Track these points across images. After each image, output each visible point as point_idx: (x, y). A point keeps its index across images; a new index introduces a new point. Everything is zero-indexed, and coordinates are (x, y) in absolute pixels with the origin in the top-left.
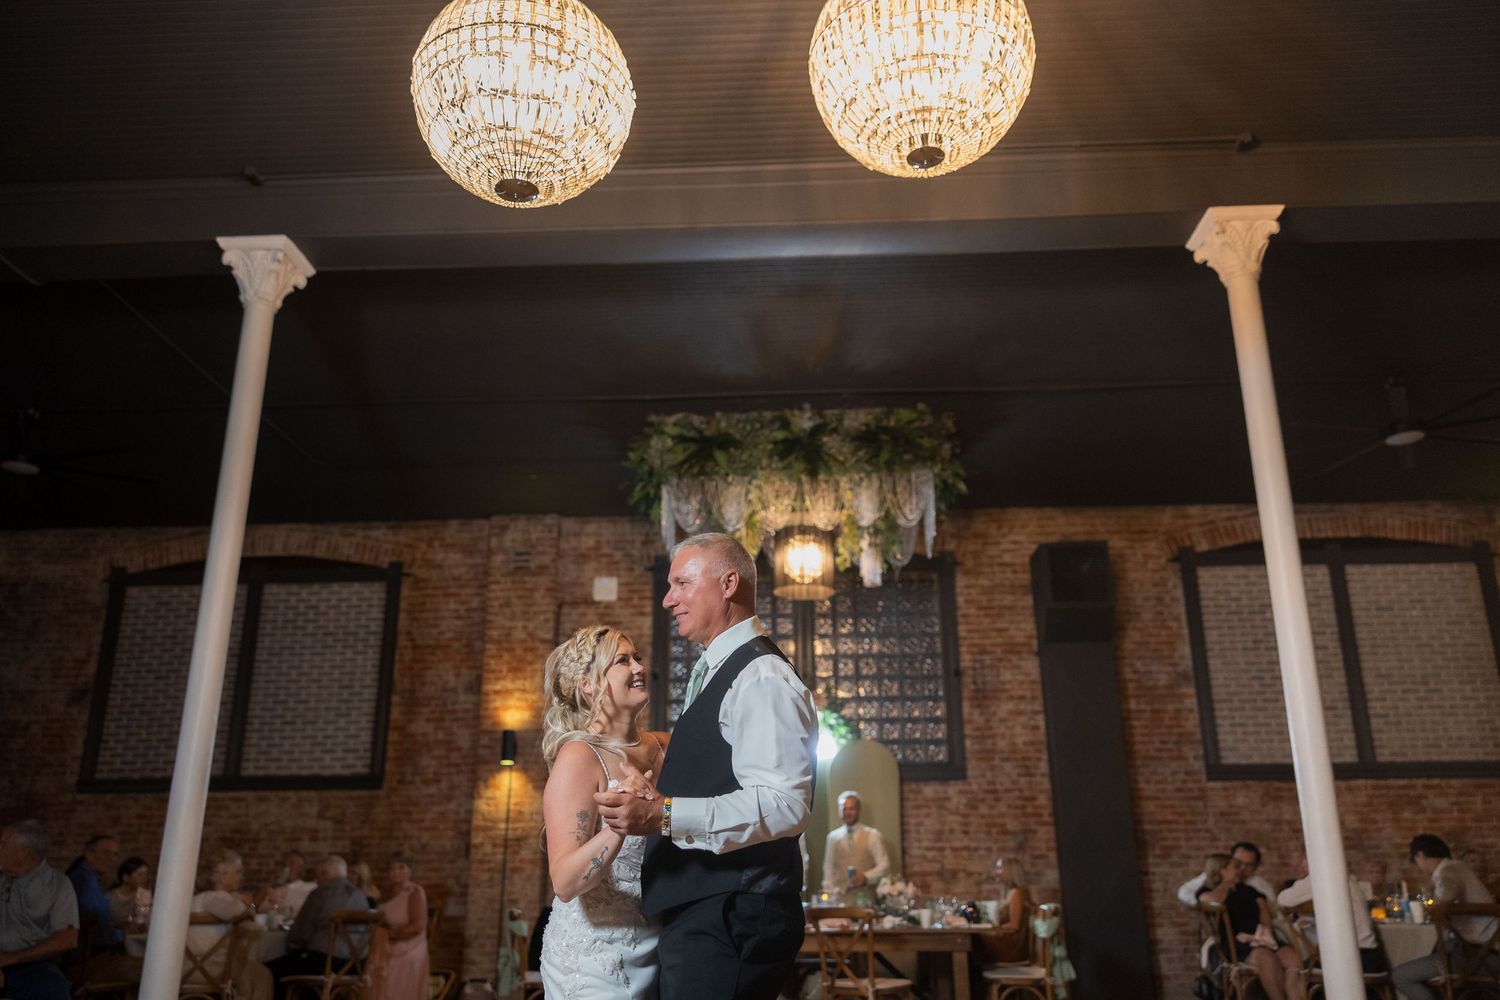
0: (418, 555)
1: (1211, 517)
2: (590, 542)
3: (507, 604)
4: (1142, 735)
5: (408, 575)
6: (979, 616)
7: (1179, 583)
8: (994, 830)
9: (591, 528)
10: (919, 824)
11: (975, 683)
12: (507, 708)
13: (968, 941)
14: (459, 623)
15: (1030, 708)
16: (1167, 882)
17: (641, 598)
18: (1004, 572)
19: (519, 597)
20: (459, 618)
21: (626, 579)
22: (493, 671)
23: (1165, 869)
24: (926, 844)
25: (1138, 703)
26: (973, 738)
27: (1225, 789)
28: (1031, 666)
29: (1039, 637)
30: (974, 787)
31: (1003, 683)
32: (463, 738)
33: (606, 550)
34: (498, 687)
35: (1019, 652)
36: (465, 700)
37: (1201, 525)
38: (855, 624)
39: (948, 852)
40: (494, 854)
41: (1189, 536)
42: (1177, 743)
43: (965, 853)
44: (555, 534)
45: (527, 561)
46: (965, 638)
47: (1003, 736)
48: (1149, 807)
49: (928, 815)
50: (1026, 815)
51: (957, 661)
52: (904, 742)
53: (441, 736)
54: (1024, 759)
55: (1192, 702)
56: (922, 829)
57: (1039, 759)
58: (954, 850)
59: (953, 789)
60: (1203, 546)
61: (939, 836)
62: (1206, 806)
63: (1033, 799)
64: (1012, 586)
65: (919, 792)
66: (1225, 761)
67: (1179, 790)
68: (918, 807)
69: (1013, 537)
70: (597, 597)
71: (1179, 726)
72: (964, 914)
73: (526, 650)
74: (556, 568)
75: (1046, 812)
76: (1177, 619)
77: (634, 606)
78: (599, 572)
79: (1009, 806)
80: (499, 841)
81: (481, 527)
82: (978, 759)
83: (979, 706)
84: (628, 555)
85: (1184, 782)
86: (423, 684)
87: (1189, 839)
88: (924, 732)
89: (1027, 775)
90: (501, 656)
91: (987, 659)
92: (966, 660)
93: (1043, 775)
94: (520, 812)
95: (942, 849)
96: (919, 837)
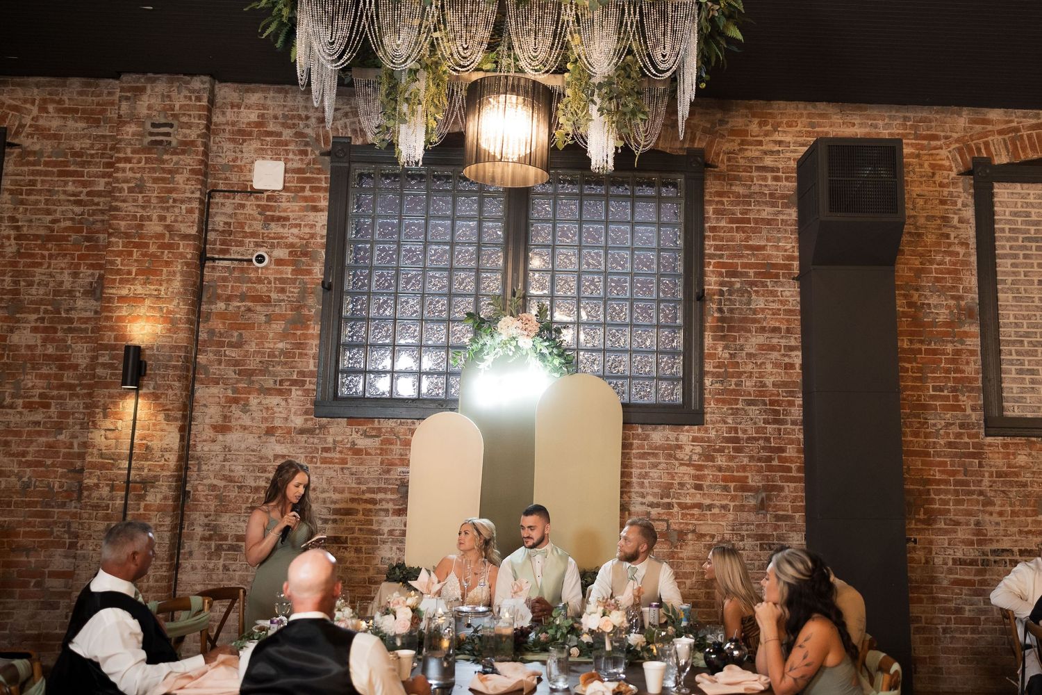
0: (28, 121)
1: (1014, 124)
2: (253, 116)
3: (140, 188)
4: (915, 379)
5: (12, 145)
6: (731, 230)
7: (971, 201)
8: (732, 485)
9: (254, 98)
10: (646, 475)
11: (720, 310)
12: (136, 319)
14: (78, 209)
15: (783, 342)
16: (930, 552)
17: (314, 189)
18: (765, 179)
19: (155, 180)
20: (79, 203)
21: (296, 165)
22: (118, 272)
24: (650, 499)
25: (911, 342)
26: (713, 374)
27: (1006, 446)
28: (790, 293)
29: (801, 258)
30: (713, 434)
31: (755, 311)
32: (80, 353)
33: (271, 127)
34: (124, 292)
35: (777, 276)
36: (84, 306)
37: (1000, 132)
39: (676, 509)
40: (112, 499)
41: (987, 145)
42: (954, 390)
43: (696, 511)
44: (204, 103)
45: (168, 134)
46: (712, 256)
47: (751, 375)
48: (914, 463)
49: (655, 466)
50: (770, 469)
51: (701, 282)
53: (50, 350)
54: (772, 403)
55: (974, 343)
56: (646, 481)
57: (791, 404)
58: (683, 506)
59: (686, 435)
60: (1002, 159)
61: (666, 490)
62: (980, 465)
63: (782, 450)
64: (772, 195)
65: (646, 438)
66: (1008, 414)
67: (950, 445)
68: (643, 456)
69: (777, 137)
70: (257, 185)
71: (957, 371)
73: (163, 246)
74: (206, 145)
76: (965, 244)
77: (306, 199)
78: (261, 153)
79: (751, 458)
80: (120, 483)
81: (111, 89)
82: (718, 401)
83: (723, 338)
84: (300, 135)
85: (959, 435)
86: (30, 284)
87: (958, 502)
89: (776, 421)
90: (130, 254)
92: (712, 282)
93: (794, 423)
94: (147, 447)
95: (669, 506)
96: (642, 490)
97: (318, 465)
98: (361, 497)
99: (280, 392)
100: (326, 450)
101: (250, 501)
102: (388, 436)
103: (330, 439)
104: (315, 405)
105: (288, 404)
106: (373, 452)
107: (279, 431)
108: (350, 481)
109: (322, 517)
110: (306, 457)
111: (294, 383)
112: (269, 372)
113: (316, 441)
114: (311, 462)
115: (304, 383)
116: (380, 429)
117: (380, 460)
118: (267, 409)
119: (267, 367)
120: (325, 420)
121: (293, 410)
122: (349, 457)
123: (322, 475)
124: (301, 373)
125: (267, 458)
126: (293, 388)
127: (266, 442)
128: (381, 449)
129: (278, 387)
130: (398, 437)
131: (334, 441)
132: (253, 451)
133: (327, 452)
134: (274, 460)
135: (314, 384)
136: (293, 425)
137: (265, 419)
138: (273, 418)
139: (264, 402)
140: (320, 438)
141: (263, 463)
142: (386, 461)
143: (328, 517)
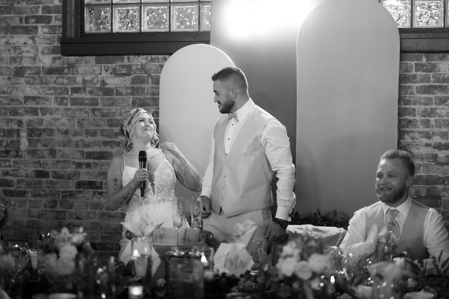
10: (432, 112)
24: (437, 139)
49: (443, 101)
56: (432, 120)
65: (433, 68)
68: (428, 90)
96: (427, 130)
97: (69, 106)
98: (114, 139)
99: (27, 30)
100: (76, 90)
101: (4, 144)
102: (138, 74)
103: (79, 79)
104: (61, 43)
105: (35, 43)
106: (124, 91)
107: (28, 72)
108: (102, 123)
109: (76, 161)
110: (56, 98)
111: (39, 19)
112: (15, 9)
113: (65, 81)
114: (61, 103)
115: (49, 19)
116: (129, 67)
117: (131, 100)
118: (15, 48)
119: (12, 4)
120: (72, 59)
121: (40, 49)
122: (99, 98)
123: (73, 118)
124: (47, 9)
125: (17, 100)
126: (40, 25)
127: (16, 84)
128: (132, 88)
129: (24, 25)
130: (149, 75)
131: (84, 81)
132: (4, 93)
133: (76, 92)
134: (25, 102)
135: (59, 20)
136: (41, 65)
137: (13, 60)
138: (21, 58)
139: (11, 41)
140: (69, 78)
141: (14, 105)
142: (138, 101)
143: (82, 161)
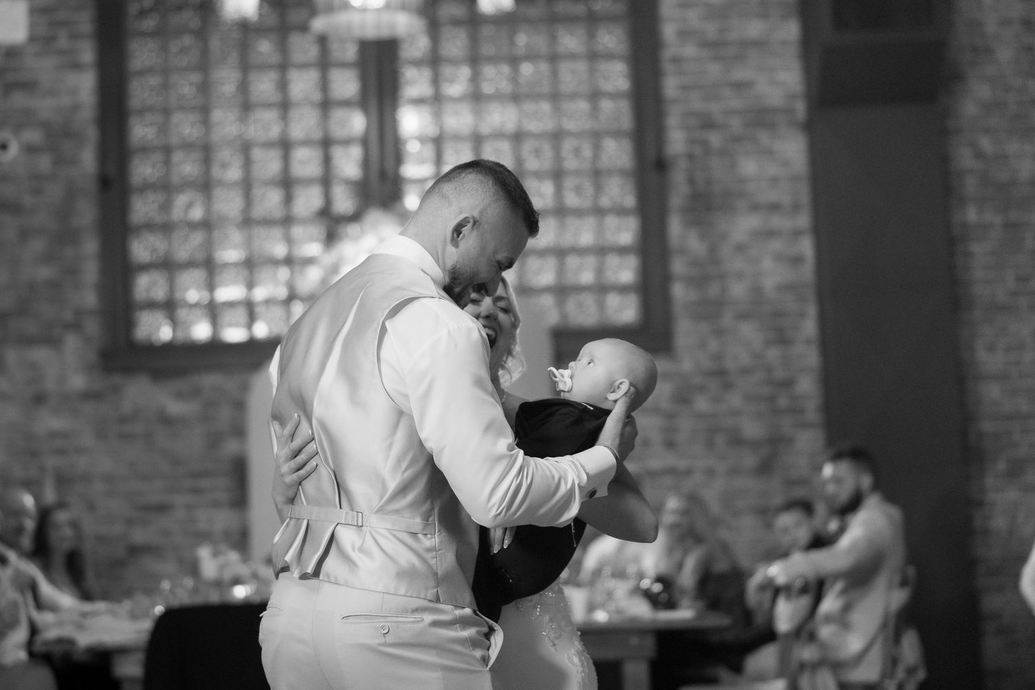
4: (986, 267)
6: (701, 59)
8: (720, 439)
11: (691, 181)
13: (650, 643)
15: (788, 223)
17: (74, 36)
23: (1012, 495)
25: (981, 212)
26: (687, 279)
28: (793, 148)
29: (808, 97)
30: (687, 365)
31: (743, 180)
35: (773, 125)
38: (475, 79)
46: (675, 100)
47: (739, 276)
48: (992, 392)
50: (776, 411)
51: (661, 142)
52: (562, 291)
54: (775, 314)
57: (802, 315)
72: (648, 595)
75: (812, 409)
77: (60, 52)
79: (747, 397)
82: (694, 317)
83: (697, 223)
88: (600, 271)
91: (715, 139)
92: (677, 141)
93: (808, 342)
99: (48, 341)
102: (211, 397)
103: (128, 405)
105: (62, 358)
107: (53, 398)
111: (68, 326)
116: (200, 387)
120: (116, 379)
125: (38, 437)
127: (35, 414)
130: (226, 397)
133: (124, 424)
134: (50, 441)
135: (96, 327)
136: (71, 388)
138: (42, 379)
139: (26, 357)
140: (111, 404)
143: (133, 515)
